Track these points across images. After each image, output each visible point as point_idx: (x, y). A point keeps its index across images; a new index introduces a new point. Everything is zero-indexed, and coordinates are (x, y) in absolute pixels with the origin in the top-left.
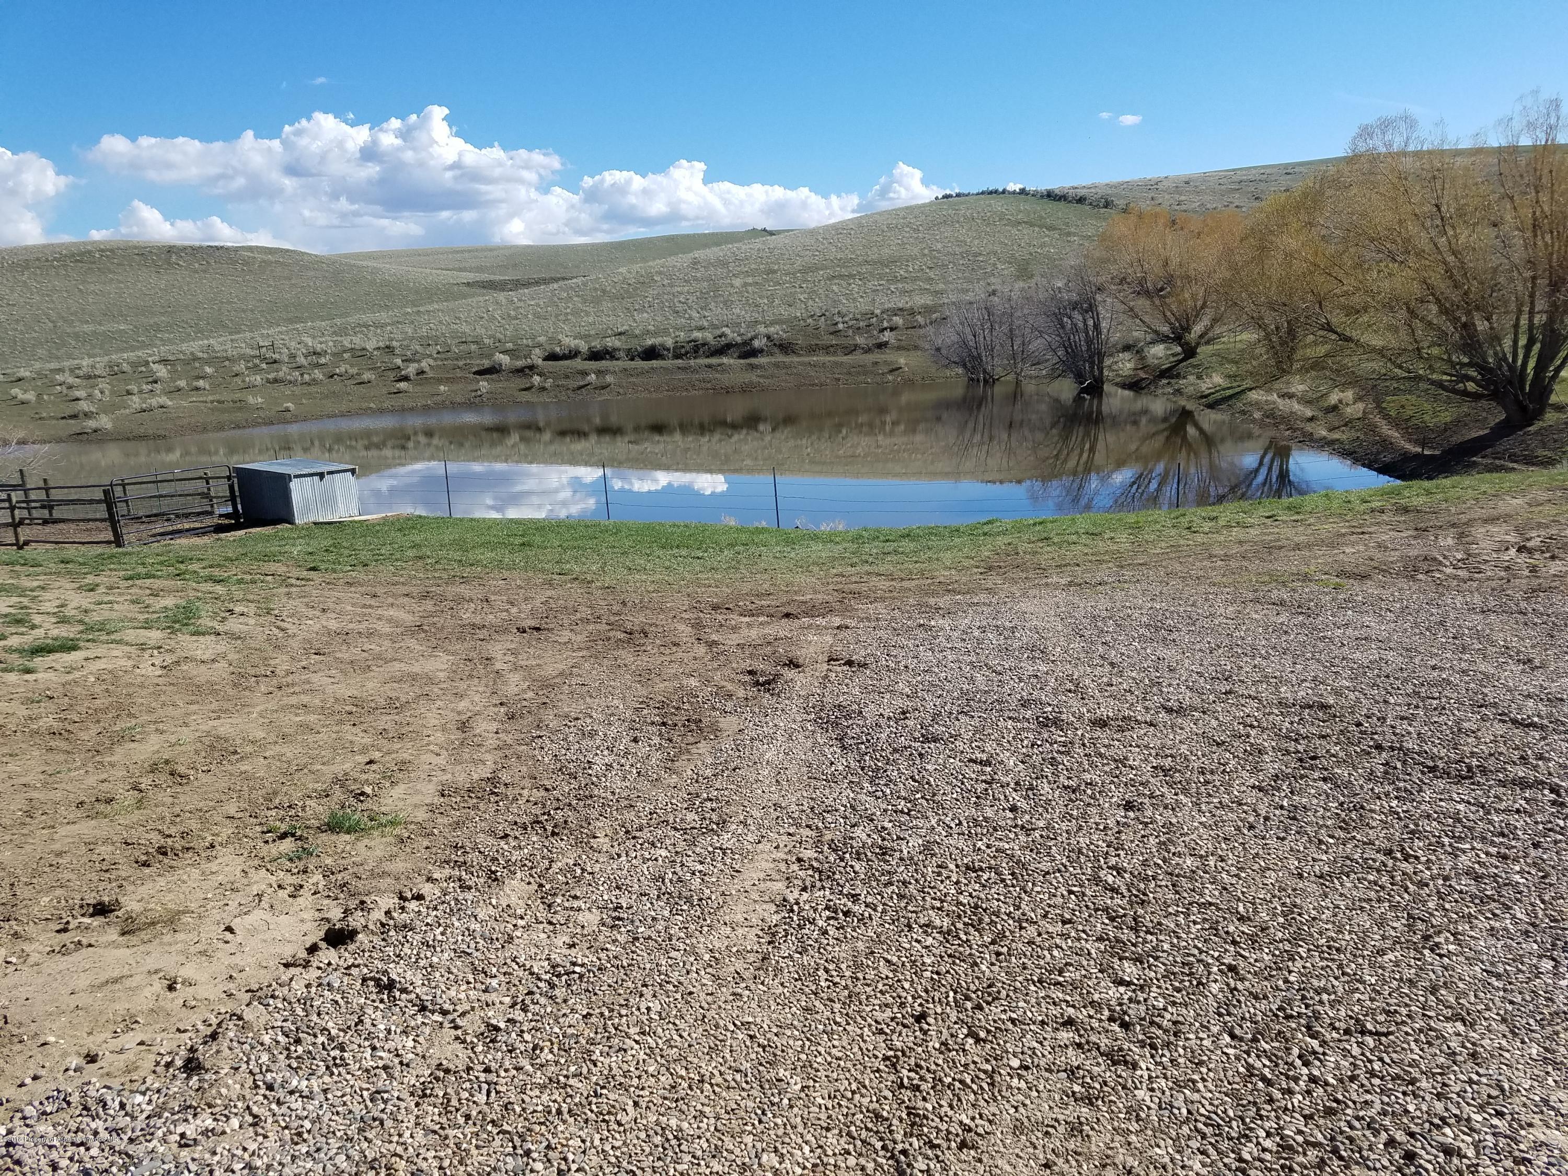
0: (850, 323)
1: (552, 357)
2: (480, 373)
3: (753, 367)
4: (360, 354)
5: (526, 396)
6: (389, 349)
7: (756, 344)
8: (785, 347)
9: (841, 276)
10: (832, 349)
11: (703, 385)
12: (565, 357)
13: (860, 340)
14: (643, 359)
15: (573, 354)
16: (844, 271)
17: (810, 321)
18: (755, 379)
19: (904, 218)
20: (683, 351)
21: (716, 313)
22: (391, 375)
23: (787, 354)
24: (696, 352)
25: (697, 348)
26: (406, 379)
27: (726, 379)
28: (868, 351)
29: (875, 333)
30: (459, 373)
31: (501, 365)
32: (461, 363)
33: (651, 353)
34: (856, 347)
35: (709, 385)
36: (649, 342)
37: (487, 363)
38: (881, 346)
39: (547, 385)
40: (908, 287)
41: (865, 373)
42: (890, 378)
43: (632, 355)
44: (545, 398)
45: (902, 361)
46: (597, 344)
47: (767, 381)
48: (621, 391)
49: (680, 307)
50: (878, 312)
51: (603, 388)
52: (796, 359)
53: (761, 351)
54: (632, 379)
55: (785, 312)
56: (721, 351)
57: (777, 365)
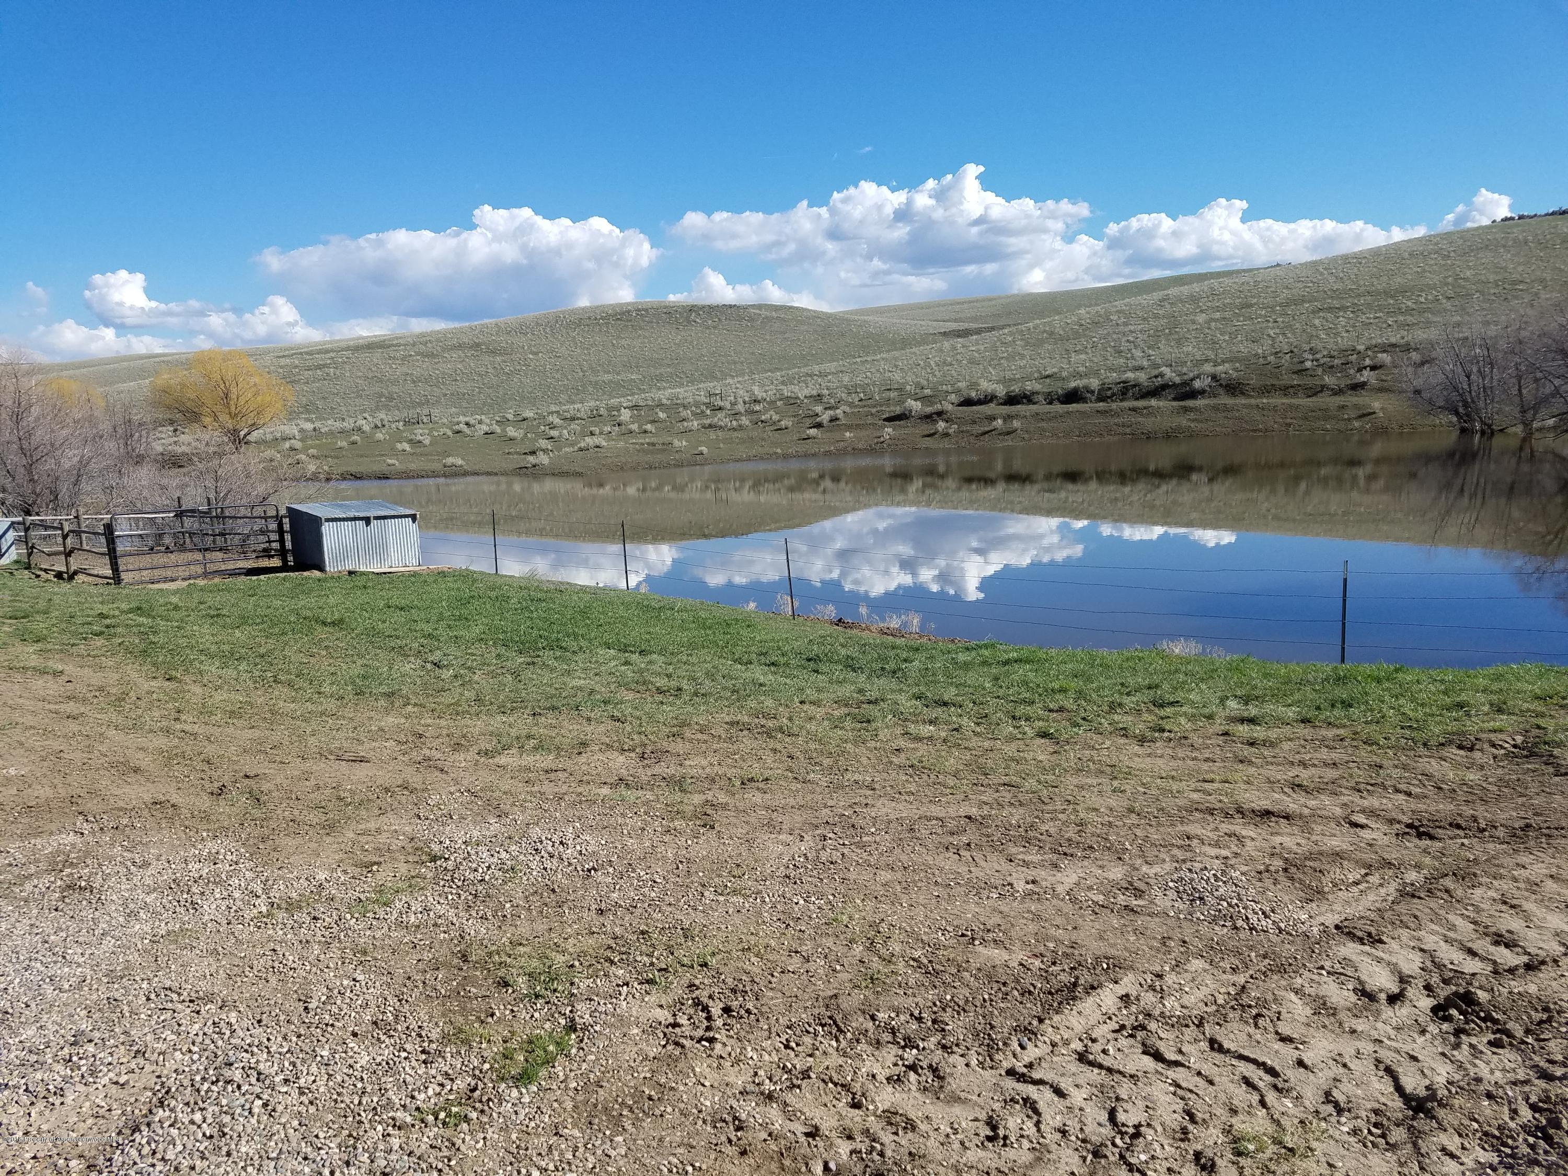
0: (1322, 361)
1: (968, 402)
2: (889, 420)
3: (1186, 409)
4: (792, 402)
5: (928, 442)
6: (819, 398)
7: (1197, 384)
8: (1233, 388)
9: (1330, 309)
10: (1291, 390)
11: (1121, 430)
12: (980, 402)
13: (1328, 380)
14: (1062, 403)
15: (988, 399)
16: (1336, 303)
17: (1271, 358)
18: (1184, 423)
19: (1436, 244)
20: (1109, 393)
21: (1166, 350)
22: (808, 422)
23: (1234, 395)
24: (1124, 394)
25: (1126, 390)
26: (819, 426)
27: (1149, 424)
28: (1338, 392)
29: (1352, 372)
30: (870, 420)
31: (911, 411)
32: (874, 410)
33: (1072, 396)
34: (1323, 388)
35: (1128, 430)
36: (1073, 384)
37: (898, 410)
38: (1357, 387)
39: (951, 431)
40: (1410, 319)
41: (1327, 418)
42: (1356, 424)
43: (1050, 399)
44: (946, 444)
45: (1377, 405)
46: (1016, 389)
47: (1199, 426)
48: (1026, 436)
49: (1124, 346)
50: (1361, 348)
51: (1008, 433)
52: (1242, 401)
53: (1202, 392)
54: (1044, 424)
55: (1244, 349)
56: (1155, 392)
57: (1216, 408)
